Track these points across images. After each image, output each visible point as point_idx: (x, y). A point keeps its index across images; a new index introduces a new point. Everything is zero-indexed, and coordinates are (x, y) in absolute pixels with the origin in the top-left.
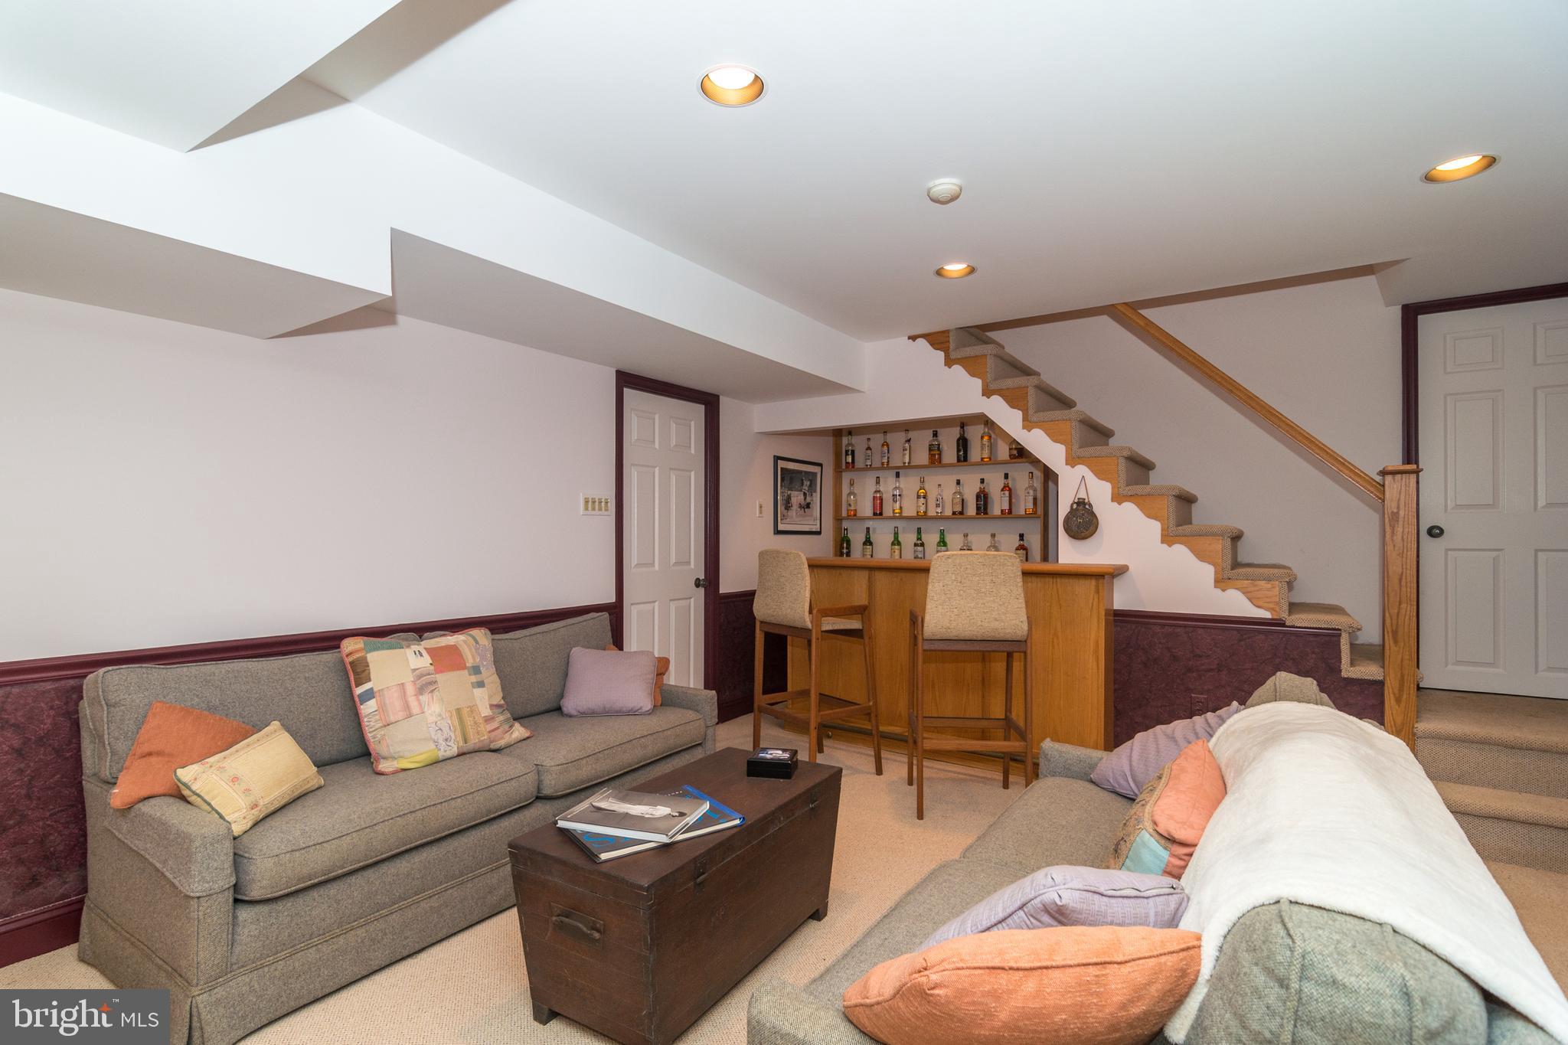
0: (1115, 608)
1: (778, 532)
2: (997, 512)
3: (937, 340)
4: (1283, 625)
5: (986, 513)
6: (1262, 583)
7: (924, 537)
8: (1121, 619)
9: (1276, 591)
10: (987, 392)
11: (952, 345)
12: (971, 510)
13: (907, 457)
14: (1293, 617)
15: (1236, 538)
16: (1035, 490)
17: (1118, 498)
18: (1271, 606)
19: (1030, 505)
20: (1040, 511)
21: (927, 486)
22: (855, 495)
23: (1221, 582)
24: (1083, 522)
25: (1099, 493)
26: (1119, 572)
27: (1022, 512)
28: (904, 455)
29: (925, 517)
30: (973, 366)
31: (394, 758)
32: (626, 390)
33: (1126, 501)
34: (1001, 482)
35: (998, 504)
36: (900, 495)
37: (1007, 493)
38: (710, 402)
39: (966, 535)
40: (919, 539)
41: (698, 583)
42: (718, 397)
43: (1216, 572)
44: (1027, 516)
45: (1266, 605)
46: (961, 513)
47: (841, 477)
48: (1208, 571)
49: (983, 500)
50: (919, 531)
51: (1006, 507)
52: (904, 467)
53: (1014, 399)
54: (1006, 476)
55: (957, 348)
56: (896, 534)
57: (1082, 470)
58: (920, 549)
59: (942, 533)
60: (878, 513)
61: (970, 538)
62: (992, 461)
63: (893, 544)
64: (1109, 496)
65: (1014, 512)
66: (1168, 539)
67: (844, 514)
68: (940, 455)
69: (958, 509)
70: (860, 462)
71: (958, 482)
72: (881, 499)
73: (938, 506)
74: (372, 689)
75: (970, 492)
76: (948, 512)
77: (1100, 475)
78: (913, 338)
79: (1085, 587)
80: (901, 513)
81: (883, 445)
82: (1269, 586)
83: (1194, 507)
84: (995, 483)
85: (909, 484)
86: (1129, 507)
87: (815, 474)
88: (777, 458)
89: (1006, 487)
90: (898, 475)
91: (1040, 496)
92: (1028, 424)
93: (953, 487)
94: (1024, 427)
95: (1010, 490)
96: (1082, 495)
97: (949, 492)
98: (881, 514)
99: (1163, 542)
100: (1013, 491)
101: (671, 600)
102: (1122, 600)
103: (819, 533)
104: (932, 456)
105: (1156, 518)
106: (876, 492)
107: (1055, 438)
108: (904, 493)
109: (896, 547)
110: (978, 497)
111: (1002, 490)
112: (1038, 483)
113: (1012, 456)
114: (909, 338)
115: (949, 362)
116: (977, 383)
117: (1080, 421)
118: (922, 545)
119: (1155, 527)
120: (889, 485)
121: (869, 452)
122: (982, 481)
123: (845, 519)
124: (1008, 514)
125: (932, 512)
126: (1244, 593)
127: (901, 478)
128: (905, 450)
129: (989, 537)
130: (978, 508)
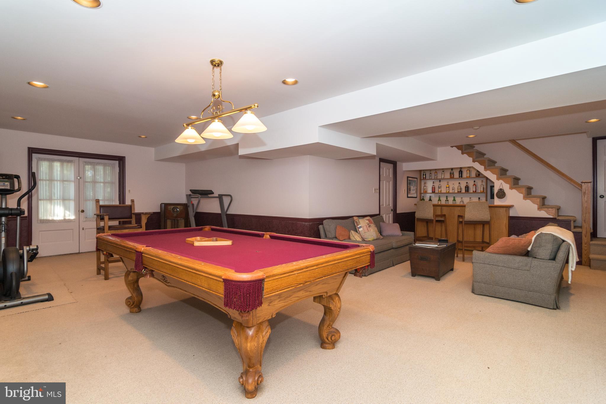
0: (510, 216)
1: (408, 197)
2: (471, 191)
3: (459, 147)
4: (556, 219)
5: (468, 192)
6: (550, 209)
7: (449, 199)
8: (511, 218)
9: (554, 211)
10: (474, 161)
11: (464, 149)
12: (463, 191)
13: (443, 176)
14: (558, 217)
15: (544, 198)
16: (483, 185)
17: (511, 188)
18: (553, 214)
19: (482, 190)
20: (485, 191)
21: (449, 184)
22: (426, 187)
23: (539, 209)
24: (502, 194)
25: (506, 187)
26: (511, 206)
27: (479, 192)
28: (442, 175)
29: (449, 193)
30: (469, 154)
31: (367, 239)
32: (381, 163)
33: (513, 189)
34: (473, 183)
35: (472, 189)
36: (441, 187)
37: (475, 186)
38: (394, 164)
39: (462, 198)
40: (447, 199)
41: (392, 210)
42: (396, 162)
43: (538, 207)
44: (481, 193)
45: (551, 214)
46: (460, 192)
47: (421, 181)
48: (536, 206)
49: (467, 188)
50: (447, 197)
51: (474, 190)
52: (442, 179)
53: (481, 163)
54: (474, 181)
55: (465, 150)
56: (439, 198)
57: (501, 181)
58: (447, 202)
59: (454, 197)
60: (433, 192)
61: (463, 199)
62: (469, 177)
63: (439, 200)
64: (509, 188)
65: (477, 192)
66: (525, 198)
67: (422, 192)
68: (453, 175)
69: (459, 190)
70: (428, 177)
71: (459, 183)
72: (434, 188)
73: (453, 190)
74: (361, 226)
75: (463, 186)
76: (456, 191)
77: (506, 182)
78: (452, 147)
79: (503, 210)
80: (441, 192)
81: (435, 173)
82: (552, 210)
83: (532, 190)
84: (471, 183)
85: (444, 184)
86: (514, 191)
87: (416, 181)
88: (408, 177)
89: (474, 185)
90: (440, 181)
91: (485, 187)
92: (486, 169)
93: (458, 185)
94: (484, 170)
95: (476, 185)
96: (501, 187)
97: (456, 186)
98: (434, 192)
99: (523, 199)
100: (477, 186)
101: (387, 214)
102: (512, 213)
103: (416, 197)
104: (451, 176)
105: (522, 193)
106: (433, 186)
107: (494, 173)
108: (442, 186)
109: (439, 201)
110: (466, 187)
111: (473, 185)
112: (484, 184)
113: (476, 176)
114: (451, 147)
115: (463, 153)
116: (471, 159)
117: (501, 169)
118: (448, 201)
119: (521, 196)
120: (437, 184)
121: (431, 174)
122: (467, 183)
123: (422, 193)
124: (475, 192)
125: (451, 191)
126: (545, 211)
127: (441, 182)
128: (442, 174)
129: (469, 199)
130: (466, 190)
